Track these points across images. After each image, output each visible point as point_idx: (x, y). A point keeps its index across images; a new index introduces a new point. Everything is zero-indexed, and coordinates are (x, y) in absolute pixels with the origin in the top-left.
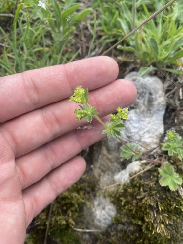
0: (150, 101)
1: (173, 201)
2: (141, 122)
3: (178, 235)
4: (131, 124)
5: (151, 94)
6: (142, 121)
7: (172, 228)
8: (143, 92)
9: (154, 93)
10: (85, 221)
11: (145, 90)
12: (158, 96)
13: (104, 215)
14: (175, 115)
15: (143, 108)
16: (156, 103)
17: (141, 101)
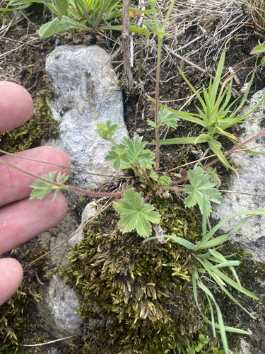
0: (91, 88)
1: (156, 257)
2: (85, 131)
3: (190, 313)
4: (68, 138)
5: (88, 75)
6: (87, 127)
7: (178, 304)
8: (76, 75)
9: (92, 73)
11: (77, 71)
12: (100, 75)
13: (65, 309)
15: (82, 104)
16: (99, 90)
17: (76, 93)
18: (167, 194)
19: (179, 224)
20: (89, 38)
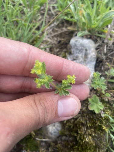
0: (86, 55)
1: (97, 121)
7: (97, 139)
8: (82, 49)
9: (88, 50)
10: (43, 134)
12: (91, 51)
13: (54, 130)
14: (102, 65)
15: (81, 59)
16: (89, 56)
17: (80, 55)
18: (107, 100)
19: (108, 111)
20: (89, 36)
